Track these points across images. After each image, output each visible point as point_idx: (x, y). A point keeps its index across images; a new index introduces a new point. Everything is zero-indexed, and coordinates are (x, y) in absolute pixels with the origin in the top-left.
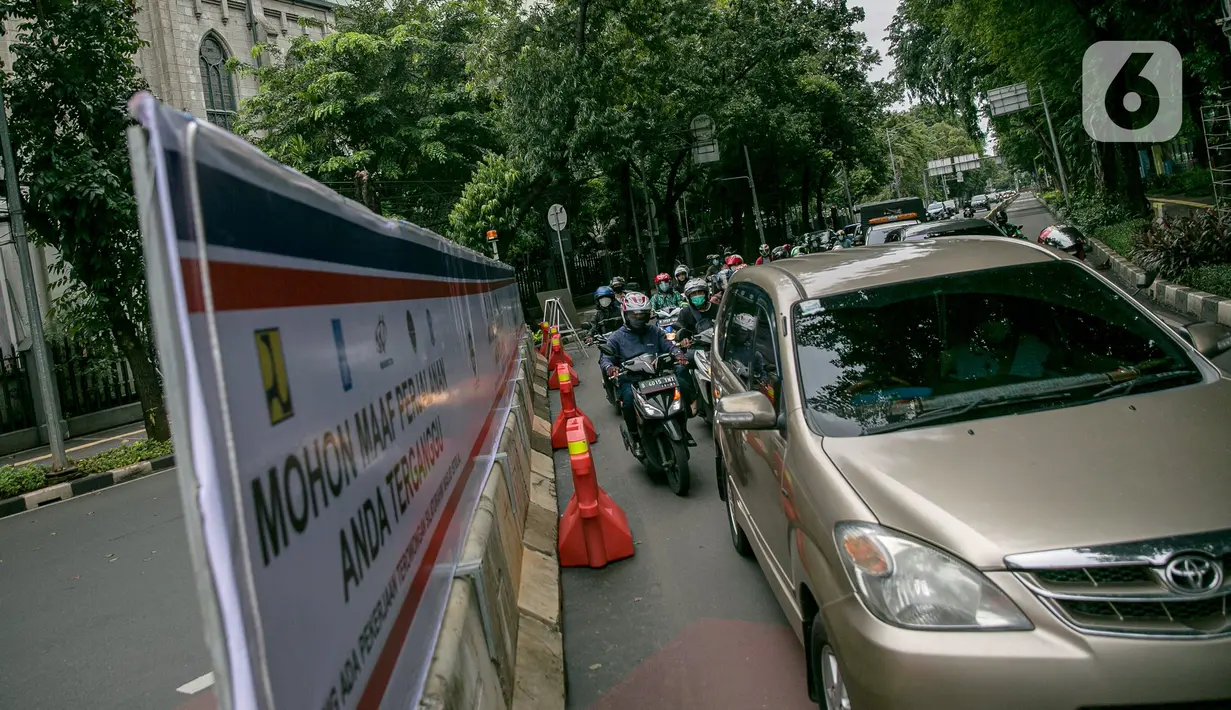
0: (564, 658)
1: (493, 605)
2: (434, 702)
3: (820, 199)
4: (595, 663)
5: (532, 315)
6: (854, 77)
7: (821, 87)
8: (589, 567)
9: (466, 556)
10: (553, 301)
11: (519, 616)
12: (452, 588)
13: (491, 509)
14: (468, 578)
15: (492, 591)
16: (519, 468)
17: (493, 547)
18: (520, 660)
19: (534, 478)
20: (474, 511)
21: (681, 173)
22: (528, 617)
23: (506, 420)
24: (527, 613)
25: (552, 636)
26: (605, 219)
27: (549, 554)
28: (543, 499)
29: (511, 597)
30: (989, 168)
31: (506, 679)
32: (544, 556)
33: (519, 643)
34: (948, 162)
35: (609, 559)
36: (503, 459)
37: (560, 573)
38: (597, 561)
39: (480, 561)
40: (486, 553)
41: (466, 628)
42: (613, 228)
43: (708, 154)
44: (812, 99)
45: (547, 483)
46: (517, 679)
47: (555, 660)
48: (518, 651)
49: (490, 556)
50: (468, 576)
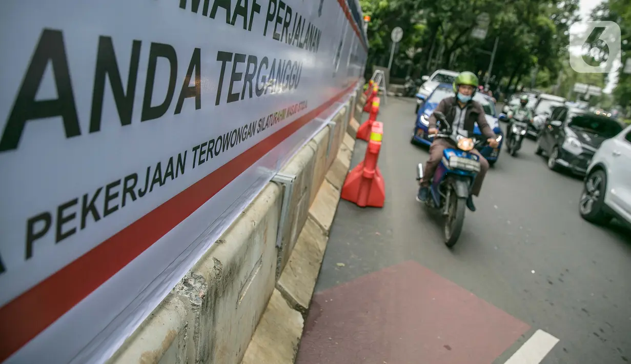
0: (325, 254)
1: (294, 208)
2: (198, 285)
3: (519, 80)
4: (341, 262)
5: (368, 75)
6: (564, 27)
7: (547, 25)
8: (355, 203)
9: (287, 170)
10: (380, 73)
11: (307, 218)
12: (266, 187)
13: (315, 148)
14: (281, 185)
15: (295, 198)
16: (338, 136)
17: (307, 171)
18: (298, 246)
19: (342, 146)
20: (303, 146)
21: (463, 39)
22: (312, 221)
23: (341, 109)
24: (313, 218)
25: (322, 237)
26: (417, 47)
27: (337, 188)
28: (343, 159)
29: (307, 205)
30: (603, 98)
31: (283, 260)
32: (333, 188)
33: (301, 235)
34: (586, 87)
35: (369, 204)
36: (332, 125)
37: (340, 201)
38: (362, 202)
39: (294, 177)
40: (301, 174)
41: (264, 221)
42: (419, 54)
43: (480, 34)
44: (539, 29)
45: (348, 152)
46: (291, 259)
47: (318, 253)
48: (298, 241)
49: (303, 176)
50: (282, 184)
